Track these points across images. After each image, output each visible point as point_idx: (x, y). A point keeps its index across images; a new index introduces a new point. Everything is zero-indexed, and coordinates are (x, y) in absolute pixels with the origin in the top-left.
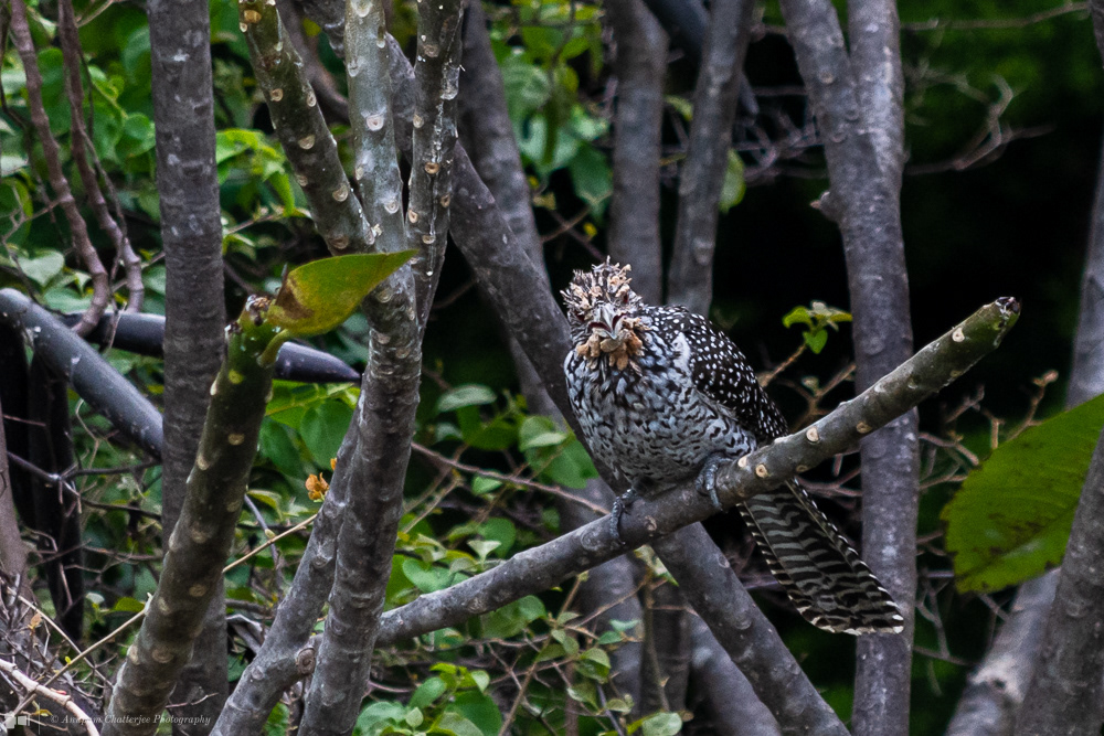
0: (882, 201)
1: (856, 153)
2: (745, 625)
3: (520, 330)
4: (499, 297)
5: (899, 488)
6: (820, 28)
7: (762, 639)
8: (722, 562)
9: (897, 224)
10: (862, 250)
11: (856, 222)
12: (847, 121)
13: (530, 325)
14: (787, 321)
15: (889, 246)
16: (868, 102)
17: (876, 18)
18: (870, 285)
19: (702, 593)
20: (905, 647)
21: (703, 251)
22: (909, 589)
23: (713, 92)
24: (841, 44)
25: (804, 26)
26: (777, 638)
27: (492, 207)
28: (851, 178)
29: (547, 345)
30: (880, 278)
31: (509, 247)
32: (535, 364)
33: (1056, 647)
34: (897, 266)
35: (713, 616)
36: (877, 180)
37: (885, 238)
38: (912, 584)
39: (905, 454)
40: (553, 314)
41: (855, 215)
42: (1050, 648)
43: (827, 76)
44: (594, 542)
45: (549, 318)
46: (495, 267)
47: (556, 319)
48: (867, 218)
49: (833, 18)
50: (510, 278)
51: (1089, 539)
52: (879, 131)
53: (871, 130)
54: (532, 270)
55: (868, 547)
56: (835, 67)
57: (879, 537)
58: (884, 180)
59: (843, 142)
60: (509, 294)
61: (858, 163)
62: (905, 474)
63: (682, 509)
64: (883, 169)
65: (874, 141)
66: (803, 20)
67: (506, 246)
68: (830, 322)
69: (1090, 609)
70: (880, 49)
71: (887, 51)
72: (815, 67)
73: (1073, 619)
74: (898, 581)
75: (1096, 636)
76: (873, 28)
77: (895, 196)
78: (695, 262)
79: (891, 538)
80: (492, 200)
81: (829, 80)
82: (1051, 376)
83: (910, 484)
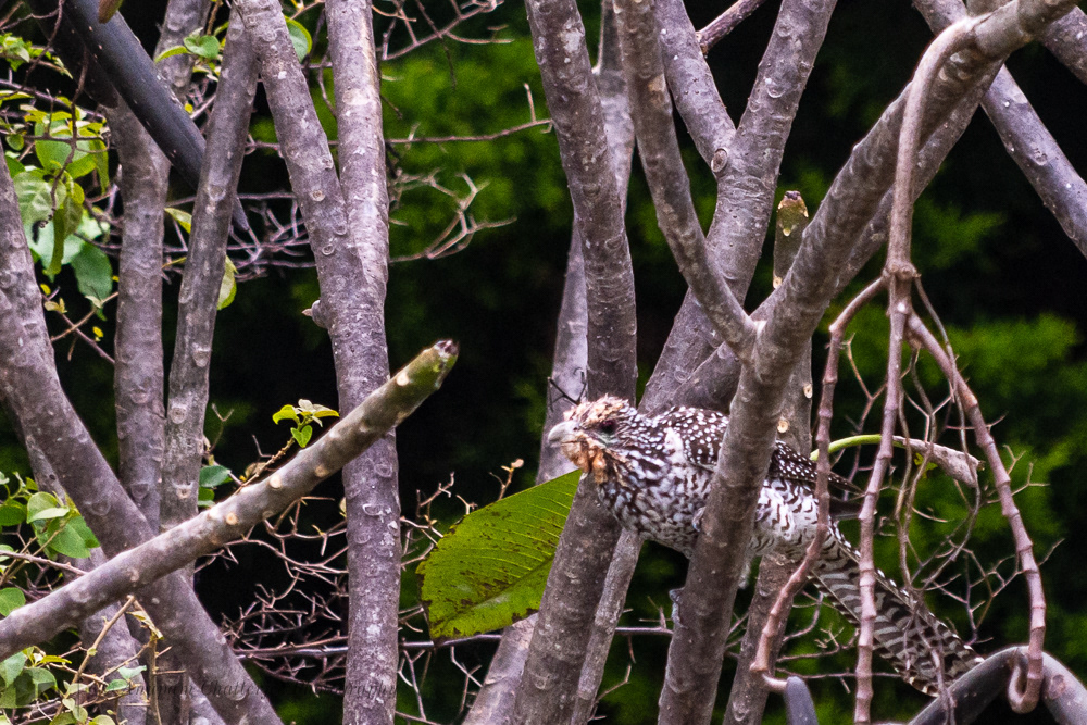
0: (368, 310)
1: (345, 265)
2: (240, 697)
3: (35, 425)
4: (16, 395)
5: (383, 572)
6: (312, 151)
7: (256, 709)
8: (220, 639)
9: (382, 330)
10: (349, 353)
11: (344, 329)
12: (337, 236)
13: (43, 421)
14: (276, 418)
15: (374, 350)
16: (356, 219)
17: (363, 142)
18: (357, 386)
19: (201, 667)
20: (388, 717)
21: (201, 355)
22: (392, 664)
23: (210, 209)
24: (331, 165)
25: (296, 149)
26: (270, 708)
27: (9, 313)
28: (340, 288)
29: (59, 439)
30: (366, 380)
31: (24, 350)
32: (48, 456)
33: (526, 717)
34: (381, 369)
35: (212, 688)
36: (363, 290)
37: (371, 343)
38: (394, 659)
39: (389, 541)
40: (65, 410)
41: (343, 322)
42: (519, 718)
43: (318, 195)
44: (82, 594)
45: (61, 414)
46: (12, 368)
47: (68, 416)
48: (354, 325)
49: (324, 142)
50: (26, 378)
51: (555, 618)
52: (366, 245)
53: (358, 245)
54: (46, 372)
55: (354, 625)
56: (325, 186)
57: (364, 616)
58: (369, 289)
59: (332, 255)
60: (25, 391)
61: (346, 275)
62: (388, 559)
63: (161, 559)
64: (369, 280)
65: (360, 254)
66: (297, 143)
67: (21, 348)
68: (314, 418)
69: (557, 682)
70: (368, 170)
71: (373, 172)
72: (307, 186)
73: (540, 691)
74: (381, 657)
75: (562, 707)
76: (361, 151)
77: (380, 305)
78: (194, 365)
79: (375, 617)
80: (9, 306)
81: (320, 199)
82: (519, 463)
83: (393, 568)
